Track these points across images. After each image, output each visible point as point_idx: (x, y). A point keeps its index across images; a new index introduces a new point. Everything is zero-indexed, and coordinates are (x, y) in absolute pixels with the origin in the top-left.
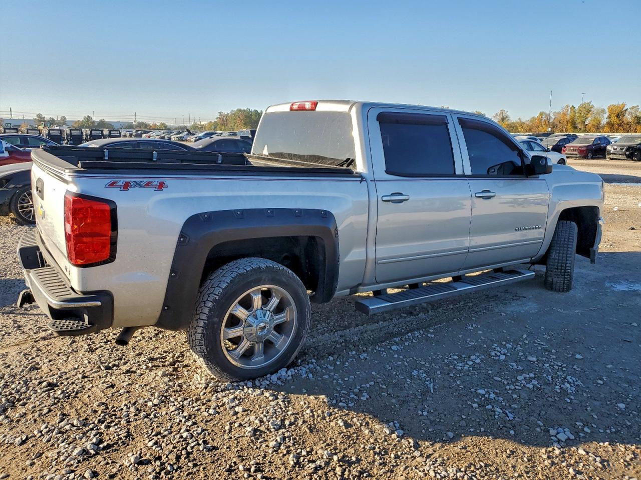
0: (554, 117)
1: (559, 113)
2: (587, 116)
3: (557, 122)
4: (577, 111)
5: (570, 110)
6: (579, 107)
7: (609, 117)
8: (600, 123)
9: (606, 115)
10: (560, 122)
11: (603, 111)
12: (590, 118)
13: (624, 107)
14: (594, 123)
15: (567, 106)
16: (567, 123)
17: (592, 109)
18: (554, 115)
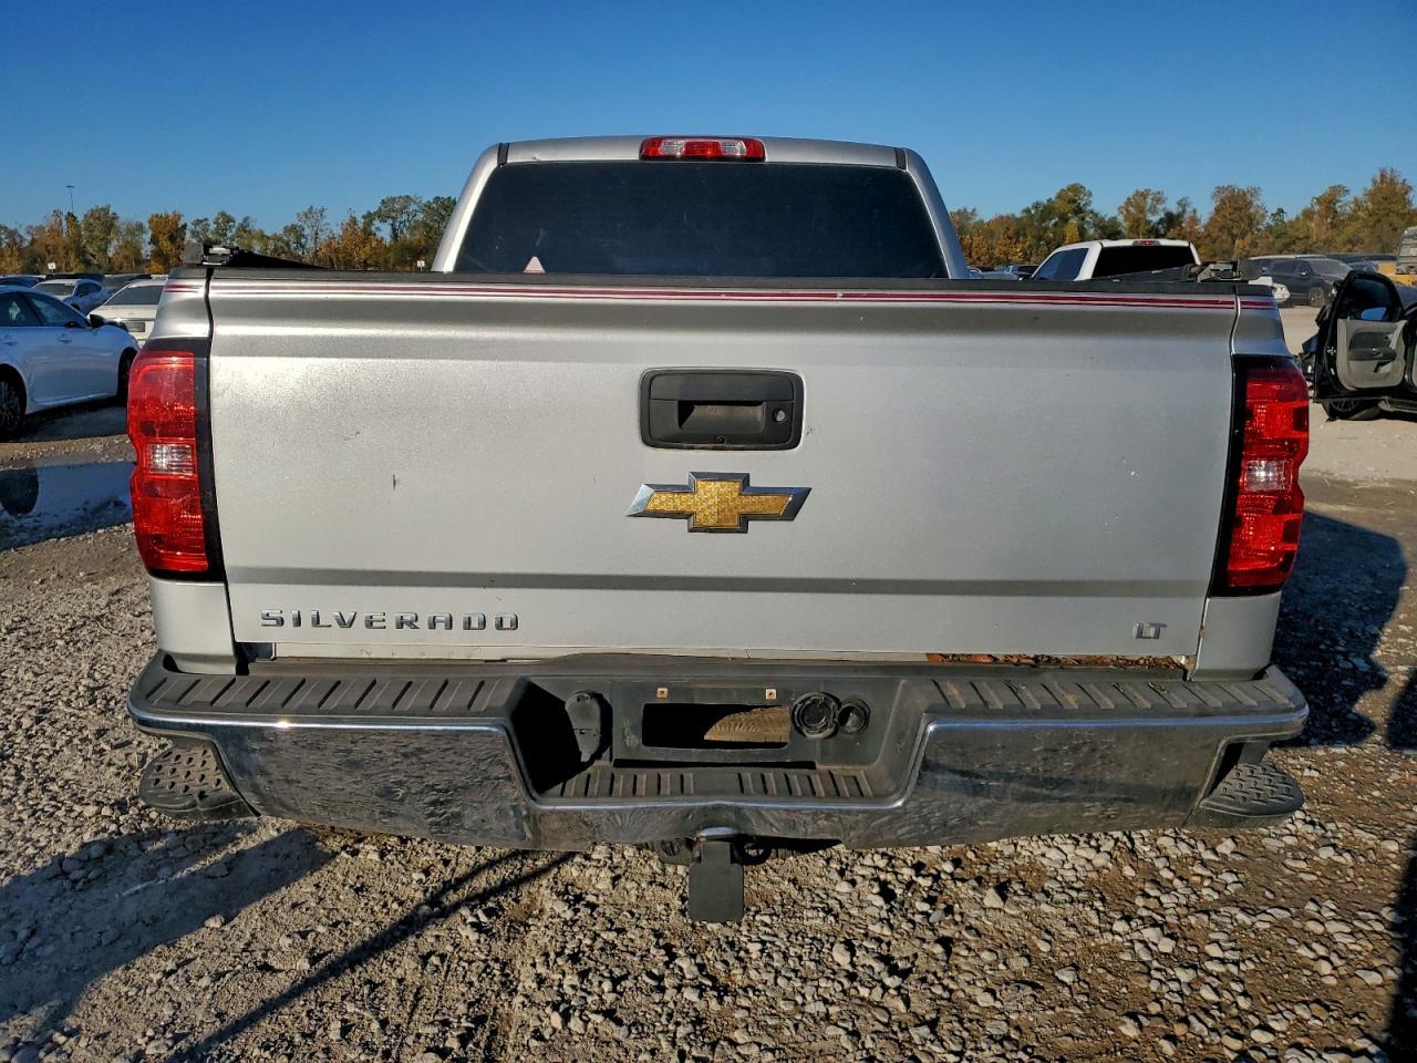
0: (29, 238)
1: (40, 229)
2: (109, 237)
3: (38, 249)
4: (83, 226)
5: (64, 223)
6: (86, 216)
7: (154, 241)
8: (139, 254)
9: (147, 237)
10: (49, 252)
11: (140, 227)
12: (115, 243)
13: (179, 219)
14: (127, 253)
15: (57, 213)
16: (67, 253)
17: (116, 223)
18: (28, 233)
